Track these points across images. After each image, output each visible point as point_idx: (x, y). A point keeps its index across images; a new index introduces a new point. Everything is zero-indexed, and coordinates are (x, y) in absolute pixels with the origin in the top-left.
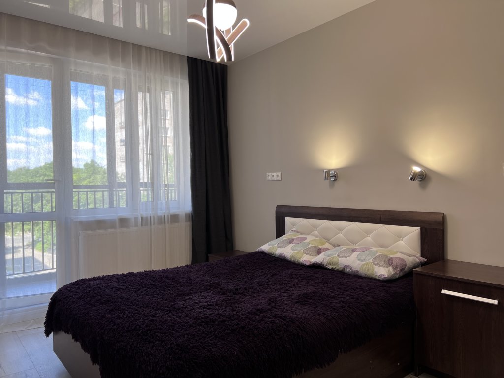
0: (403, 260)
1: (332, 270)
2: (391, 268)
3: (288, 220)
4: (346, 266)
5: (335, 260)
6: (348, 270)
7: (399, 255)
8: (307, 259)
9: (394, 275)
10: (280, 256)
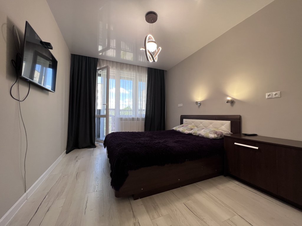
0: (222, 133)
1: (195, 135)
2: (216, 135)
3: (184, 120)
4: (199, 134)
5: (196, 132)
6: (200, 135)
7: (221, 131)
8: (187, 132)
9: (217, 137)
10: (178, 131)
